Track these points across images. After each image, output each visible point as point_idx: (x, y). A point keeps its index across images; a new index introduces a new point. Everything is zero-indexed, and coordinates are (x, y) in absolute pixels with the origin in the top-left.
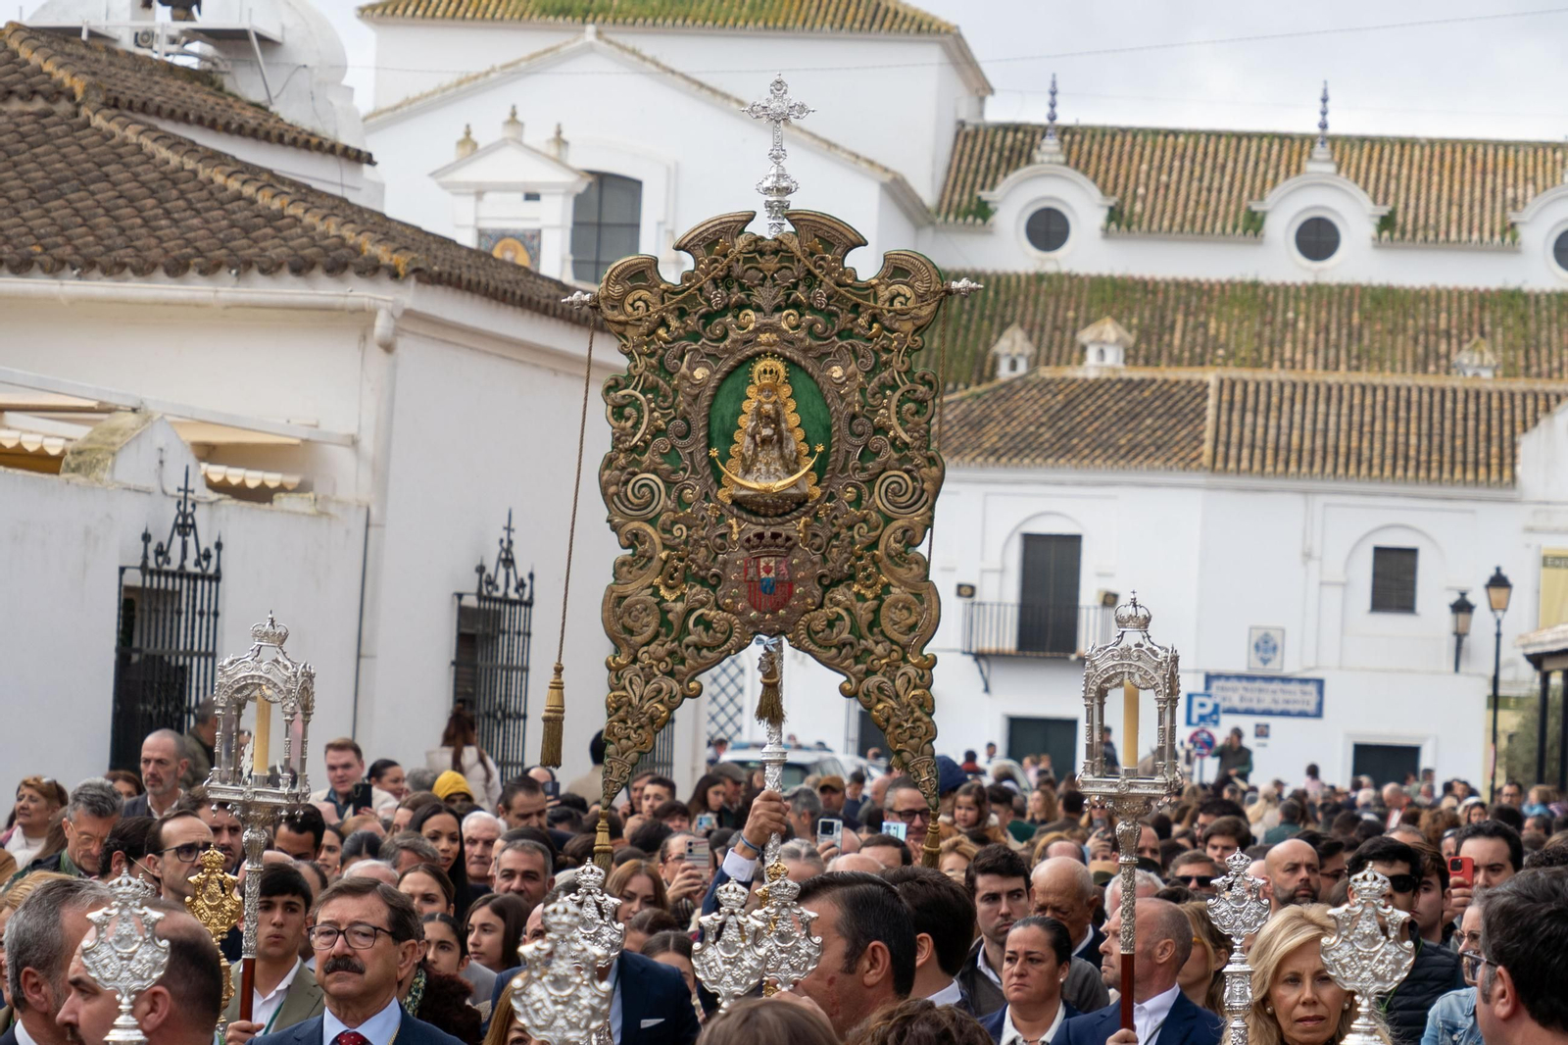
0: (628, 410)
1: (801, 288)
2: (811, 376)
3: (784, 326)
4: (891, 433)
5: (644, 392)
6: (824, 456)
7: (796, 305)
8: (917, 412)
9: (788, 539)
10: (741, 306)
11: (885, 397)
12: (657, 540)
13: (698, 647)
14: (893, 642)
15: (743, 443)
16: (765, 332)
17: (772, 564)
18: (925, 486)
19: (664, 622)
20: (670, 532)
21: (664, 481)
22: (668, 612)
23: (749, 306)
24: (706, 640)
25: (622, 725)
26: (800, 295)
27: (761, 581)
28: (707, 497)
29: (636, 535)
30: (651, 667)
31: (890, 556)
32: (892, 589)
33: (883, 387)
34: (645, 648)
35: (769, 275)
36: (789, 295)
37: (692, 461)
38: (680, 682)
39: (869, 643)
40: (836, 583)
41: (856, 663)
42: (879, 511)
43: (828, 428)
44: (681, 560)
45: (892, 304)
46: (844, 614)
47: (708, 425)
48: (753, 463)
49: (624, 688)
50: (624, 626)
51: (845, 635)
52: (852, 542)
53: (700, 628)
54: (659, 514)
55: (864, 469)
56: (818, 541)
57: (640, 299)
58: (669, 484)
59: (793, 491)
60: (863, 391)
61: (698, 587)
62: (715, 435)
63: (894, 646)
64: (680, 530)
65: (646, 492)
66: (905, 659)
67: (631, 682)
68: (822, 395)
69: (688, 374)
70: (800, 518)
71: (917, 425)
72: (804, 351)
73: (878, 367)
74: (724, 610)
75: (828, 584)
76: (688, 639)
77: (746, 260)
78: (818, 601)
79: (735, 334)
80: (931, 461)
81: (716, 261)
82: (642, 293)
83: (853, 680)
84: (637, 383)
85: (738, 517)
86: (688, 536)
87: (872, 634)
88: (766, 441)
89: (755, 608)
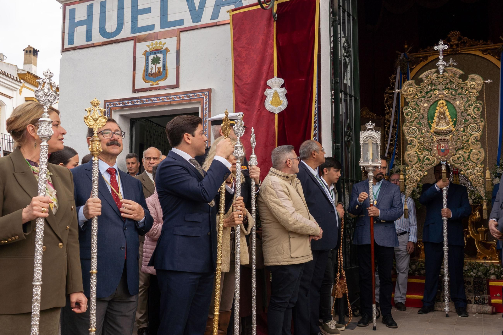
0: (409, 114)
1: (449, 84)
2: (452, 104)
3: (445, 93)
4: (472, 115)
5: (412, 110)
6: (455, 121)
7: (448, 88)
8: (478, 110)
9: (447, 140)
10: (435, 90)
11: (470, 108)
12: (416, 141)
13: (427, 165)
14: (473, 162)
15: (436, 119)
16: (441, 95)
17: (444, 146)
18: (480, 127)
19: (419, 159)
20: (419, 140)
22: (420, 157)
23: (436, 89)
24: (428, 163)
25: (410, 182)
26: (449, 86)
27: (441, 149)
28: (428, 132)
29: (412, 141)
30: (416, 169)
31: (472, 143)
32: (473, 150)
33: (469, 105)
34: (414, 165)
35: (441, 82)
36: (446, 86)
37: (424, 124)
38: (423, 172)
39: (468, 163)
40: (459, 149)
41: (465, 167)
42: (469, 133)
43: (456, 115)
44: (422, 145)
45: (471, 86)
46: (461, 156)
47: (428, 116)
48: (439, 123)
49: (410, 174)
50: (409, 160)
51: (462, 161)
52: (463, 140)
53: (427, 160)
54: (417, 136)
55: (465, 124)
56: (455, 140)
57: (411, 90)
58: (419, 129)
59: (448, 129)
60: (464, 106)
61: (426, 151)
62: (429, 118)
63: (474, 163)
64: (422, 139)
65: (414, 131)
66: (477, 166)
67: (411, 172)
68: (454, 108)
69: (423, 105)
70: (450, 135)
71: (478, 113)
72: (450, 98)
73: (468, 101)
74: (432, 156)
75: (457, 150)
76: (424, 163)
77: (435, 80)
78: (455, 153)
79: (433, 96)
80: (482, 121)
81: (428, 80)
82: (411, 88)
83: (464, 171)
84: (411, 108)
85: (435, 136)
86: (424, 140)
87: (468, 161)
88: (442, 118)
89: (440, 156)
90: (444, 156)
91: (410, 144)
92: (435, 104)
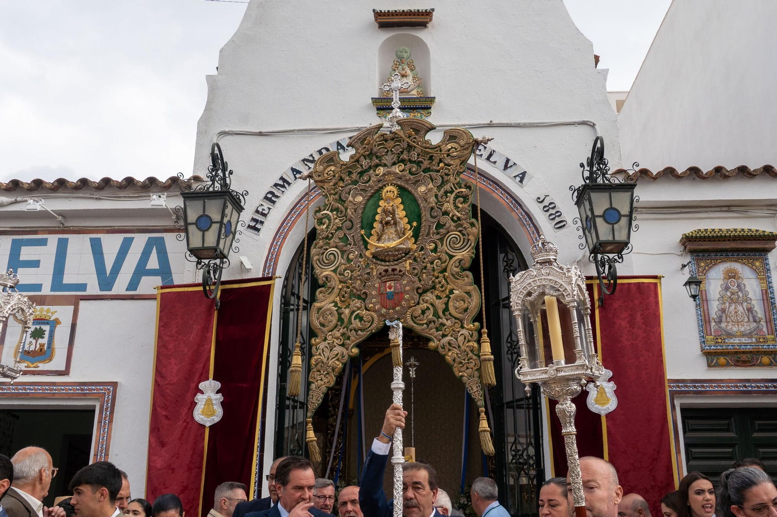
0: (324, 220)
1: (405, 152)
2: (410, 192)
3: (397, 171)
4: (451, 214)
5: (332, 211)
6: (418, 229)
7: (403, 161)
8: (463, 202)
9: (400, 271)
10: (377, 166)
11: (447, 197)
12: (337, 279)
13: (356, 330)
14: (456, 318)
15: (377, 227)
16: (388, 175)
17: (392, 284)
18: (470, 237)
19: (340, 319)
20: (343, 274)
21: (340, 251)
22: (342, 314)
23: (380, 165)
24: (360, 326)
25: (319, 373)
26: (405, 156)
27: (387, 293)
28: (361, 256)
29: (327, 278)
30: (333, 342)
31: (453, 275)
32: (454, 291)
33: (446, 193)
34: (330, 333)
35: (389, 149)
36: (399, 157)
37: (354, 240)
38: (347, 349)
39: (444, 320)
40: (425, 291)
41: (437, 331)
42: (447, 253)
43: (420, 216)
44: (348, 287)
45: (449, 153)
46: (430, 306)
47: (362, 222)
48: (382, 235)
49: (320, 354)
50: (320, 323)
51: (431, 316)
52: (434, 270)
53: (358, 320)
54: (338, 267)
55: (438, 233)
56: (416, 271)
58: (343, 252)
59: (403, 247)
60: (436, 196)
61: (356, 300)
62: (364, 226)
63: (456, 321)
64: (348, 273)
65: (332, 257)
66: (462, 327)
67: (323, 351)
68: (415, 200)
69: (352, 199)
70: (406, 260)
71: (463, 208)
72: (407, 181)
73: (443, 183)
74: (369, 311)
75: (422, 292)
76: (351, 327)
77: (379, 145)
78: (416, 301)
79: (374, 179)
80: (472, 225)
81: (365, 147)
82: (332, 167)
83: (435, 340)
84: (329, 208)
85: (375, 263)
86: (351, 276)
87: (445, 315)
88: (387, 223)
89: (384, 308)
90: (394, 308)
91: (323, 286)
92: (377, 195)
